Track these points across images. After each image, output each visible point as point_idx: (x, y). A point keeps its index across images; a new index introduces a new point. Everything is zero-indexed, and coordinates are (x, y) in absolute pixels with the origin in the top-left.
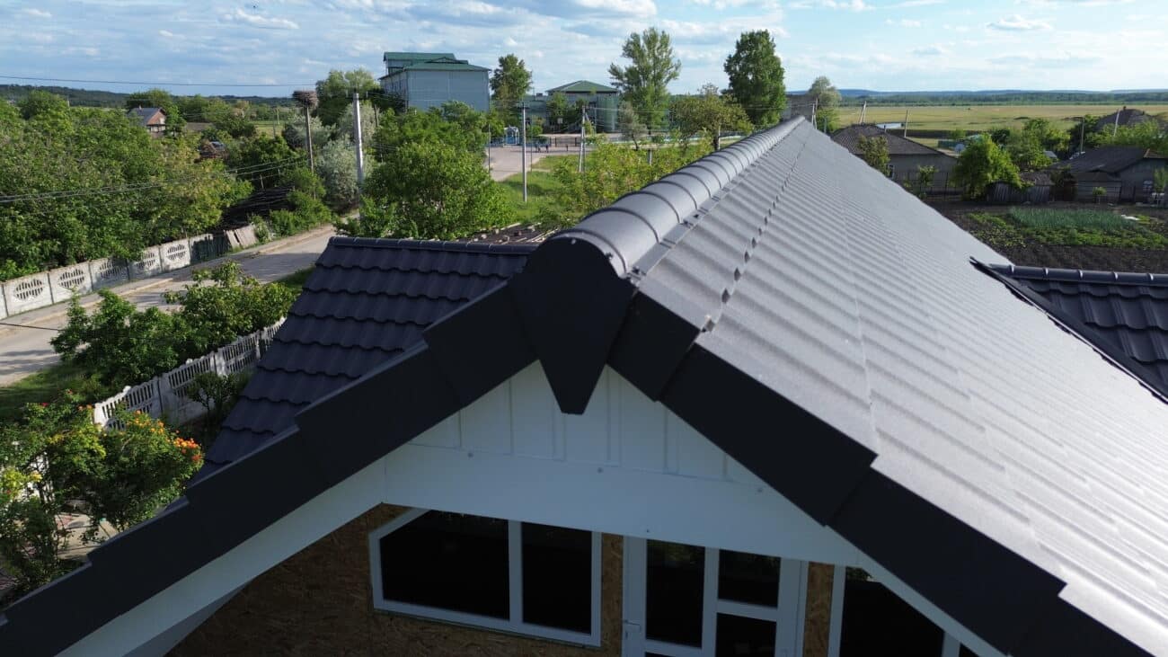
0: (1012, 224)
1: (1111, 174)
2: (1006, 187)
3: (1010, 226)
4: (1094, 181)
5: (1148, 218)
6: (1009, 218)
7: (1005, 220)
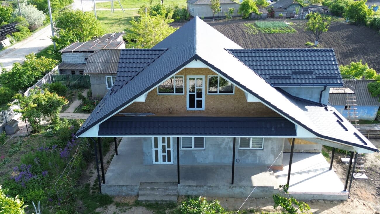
0: (256, 27)
1: (284, 9)
2: (255, 14)
3: (255, 27)
4: (279, 11)
5: (292, 23)
6: (255, 25)
7: (254, 25)
